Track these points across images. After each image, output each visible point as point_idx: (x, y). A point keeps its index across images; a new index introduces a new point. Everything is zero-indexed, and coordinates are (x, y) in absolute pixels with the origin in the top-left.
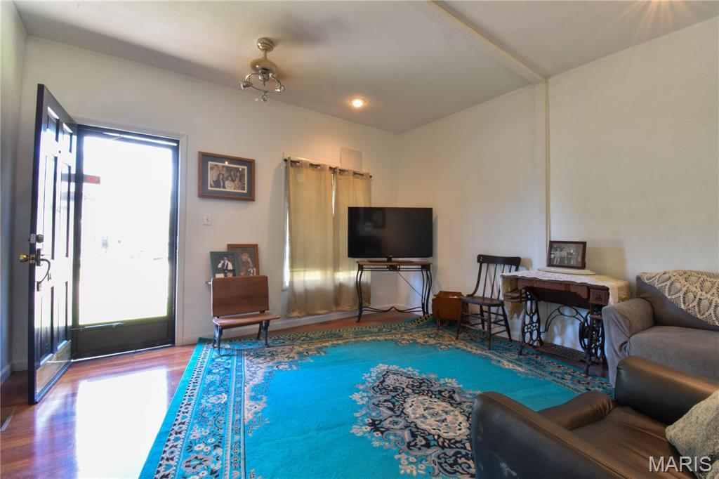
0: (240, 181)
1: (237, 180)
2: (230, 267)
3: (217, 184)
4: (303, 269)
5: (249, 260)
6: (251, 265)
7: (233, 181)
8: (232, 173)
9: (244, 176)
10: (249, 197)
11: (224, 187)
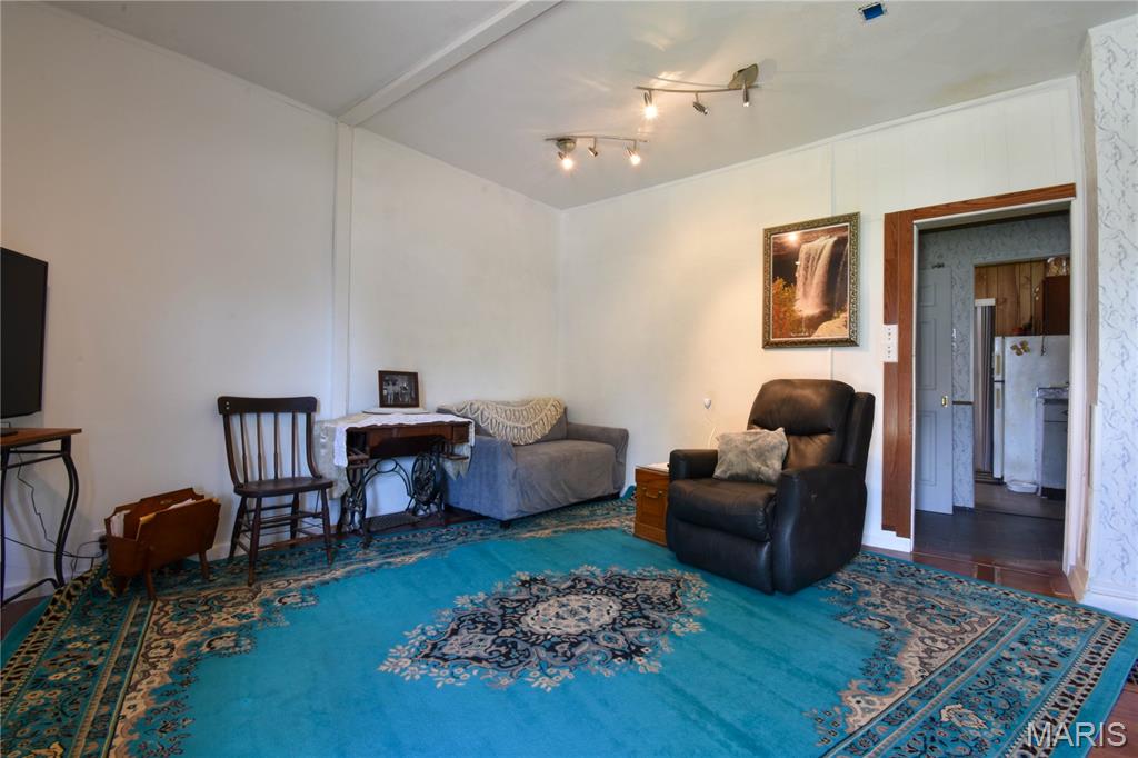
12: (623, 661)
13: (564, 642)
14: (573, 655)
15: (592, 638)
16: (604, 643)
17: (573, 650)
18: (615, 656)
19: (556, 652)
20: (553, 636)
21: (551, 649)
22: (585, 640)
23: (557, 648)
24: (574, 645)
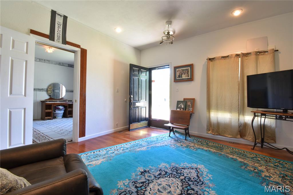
0: (187, 74)
1: (186, 73)
2: (183, 107)
3: (179, 76)
4: (216, 111)
5: (190, 105)
6: (191, 107)
7: (185, 74)
8: (184, 71)
9: (188, 71)
10: (191, 79)
11: (182, 77)
12: (146, 170)
13: (164, 175)
14: (160, 171)
15: (155, 177)
16: (151, 175)
17: (160, 172)
18: (148, 171)
19: (165, 172)
20: (167, 177)
21: (166, 172)
22: (157, 176)
23: (165, 173)
24: (160, 174)
